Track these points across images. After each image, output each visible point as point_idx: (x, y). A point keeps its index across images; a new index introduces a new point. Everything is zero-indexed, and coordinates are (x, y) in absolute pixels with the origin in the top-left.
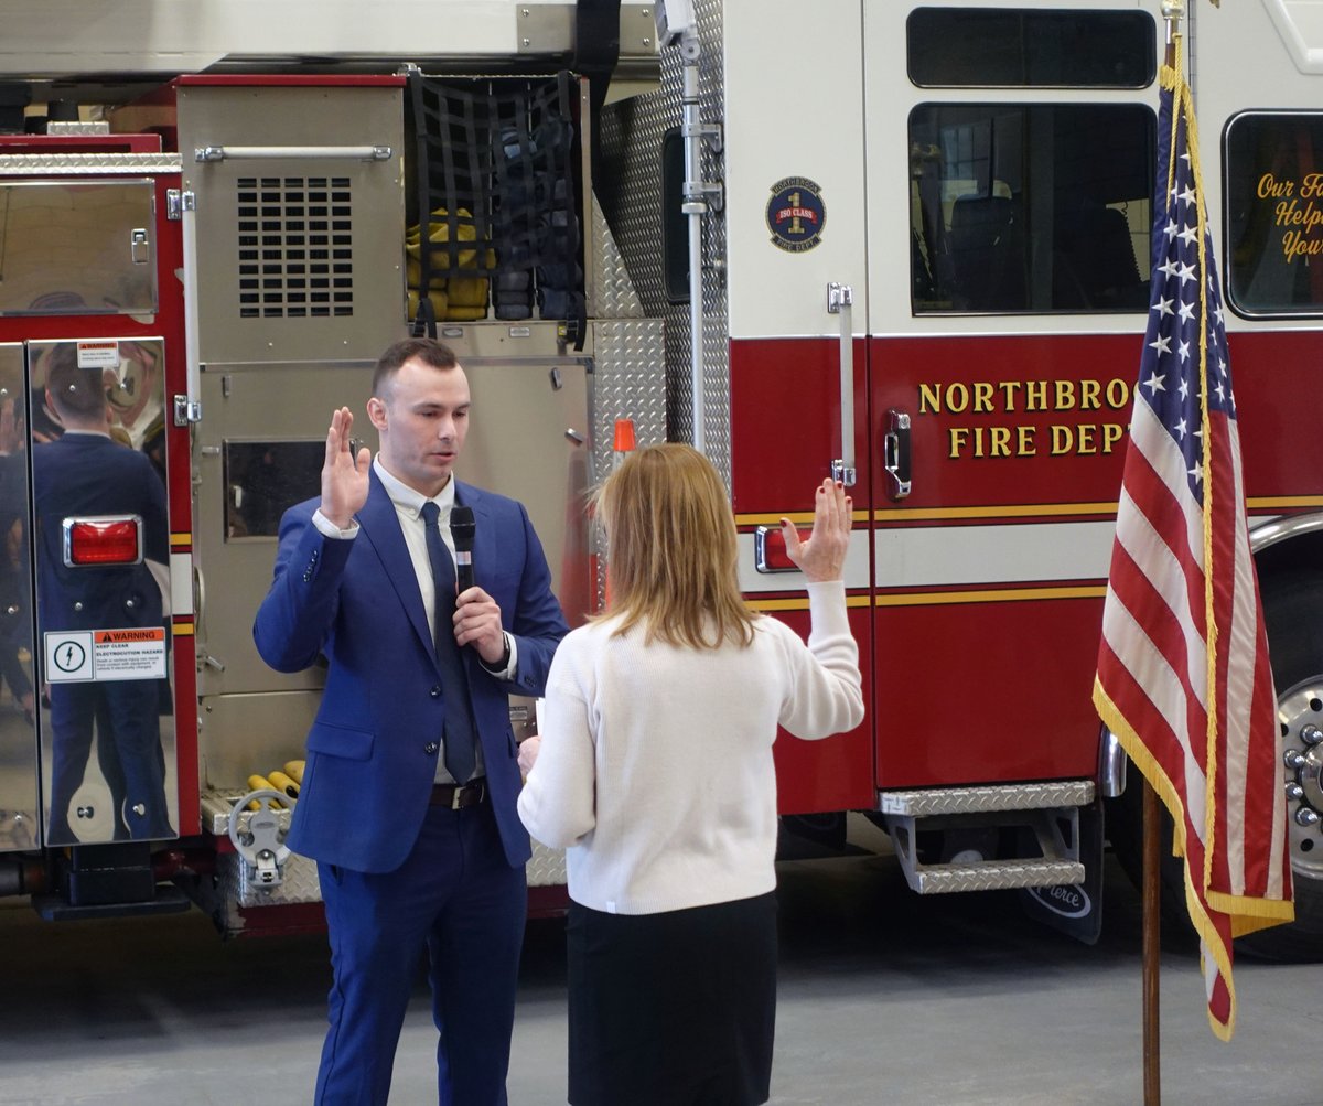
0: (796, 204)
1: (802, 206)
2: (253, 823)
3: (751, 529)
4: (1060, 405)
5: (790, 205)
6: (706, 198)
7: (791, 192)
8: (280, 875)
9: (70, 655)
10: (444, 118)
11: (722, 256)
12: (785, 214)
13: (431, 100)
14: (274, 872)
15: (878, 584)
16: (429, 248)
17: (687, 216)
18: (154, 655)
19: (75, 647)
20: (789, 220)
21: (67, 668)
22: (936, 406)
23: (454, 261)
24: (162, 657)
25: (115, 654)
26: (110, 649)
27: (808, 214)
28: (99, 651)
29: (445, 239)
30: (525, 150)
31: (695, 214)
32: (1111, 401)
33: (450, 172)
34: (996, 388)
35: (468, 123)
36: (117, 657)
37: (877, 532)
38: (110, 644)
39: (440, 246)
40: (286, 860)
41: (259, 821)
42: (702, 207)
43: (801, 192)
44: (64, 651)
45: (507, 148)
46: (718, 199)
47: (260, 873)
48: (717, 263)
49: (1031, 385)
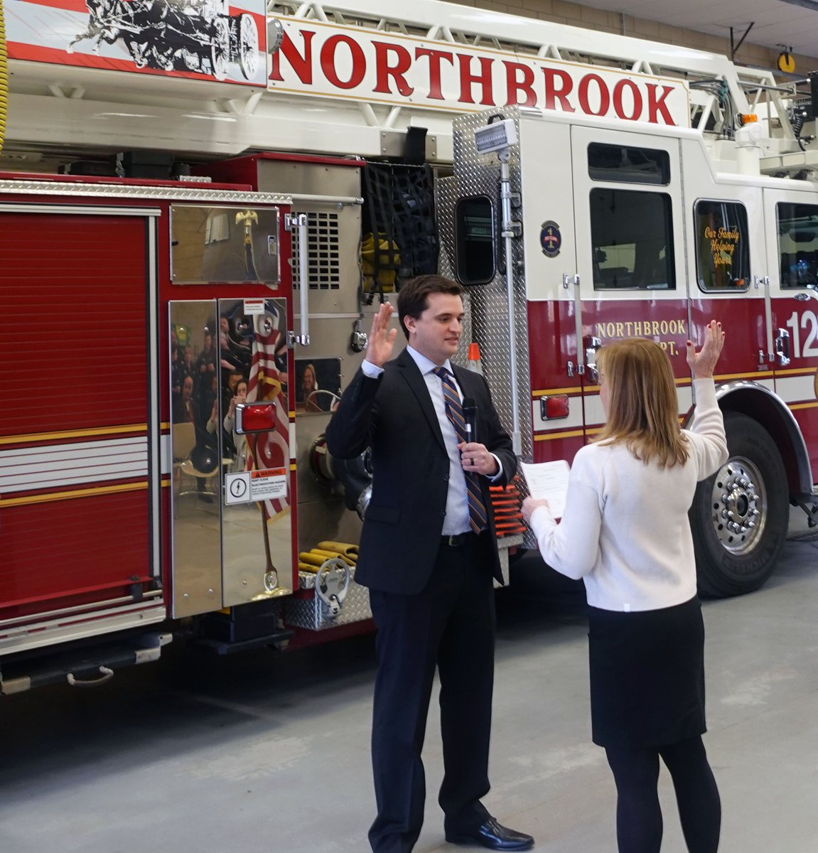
0: (551, 234)
1: (553, 235)
2: (328, 579)
3: (539, 398)
4: (646, 334)
5: (548, 235)
6: (514, 229)
7: (548, 228)
8: (341, 608)
9: (238, 487)
10: (378, 185)
11: (522, 259)
12: (547, 238)
13: (372, 175)
14: (338, 607)
15: (586, 424)
16: (379, 252)
17: (505, 238)
18: (281, 484)
19: (241, 482)
20: (548, 241)
21: (237, 495)
22: (604, 335)
23: (391, 259)
24: (285, 484)
25: (262, 484)
26: (259, 482)
27: (555, 239)
28: (253, 483)
29: (387, 248)
30: (418, 203)
31: (509, 237)
32: (663, 331)
33: (383, 213)
34: (624, 324)
35: (387, 188)
36: (262, 486)
37: (585, 397)
38: (259, 479)
39: (384, 252)
40: (344, 600)
41: (331, 578)
42: (512, 234)
43: (553, 228)
44: (236, 484)
45: (409, 202)
46: (519, 230)
47: (332, 609)
48: (520, 262)
49: (635, 323)
